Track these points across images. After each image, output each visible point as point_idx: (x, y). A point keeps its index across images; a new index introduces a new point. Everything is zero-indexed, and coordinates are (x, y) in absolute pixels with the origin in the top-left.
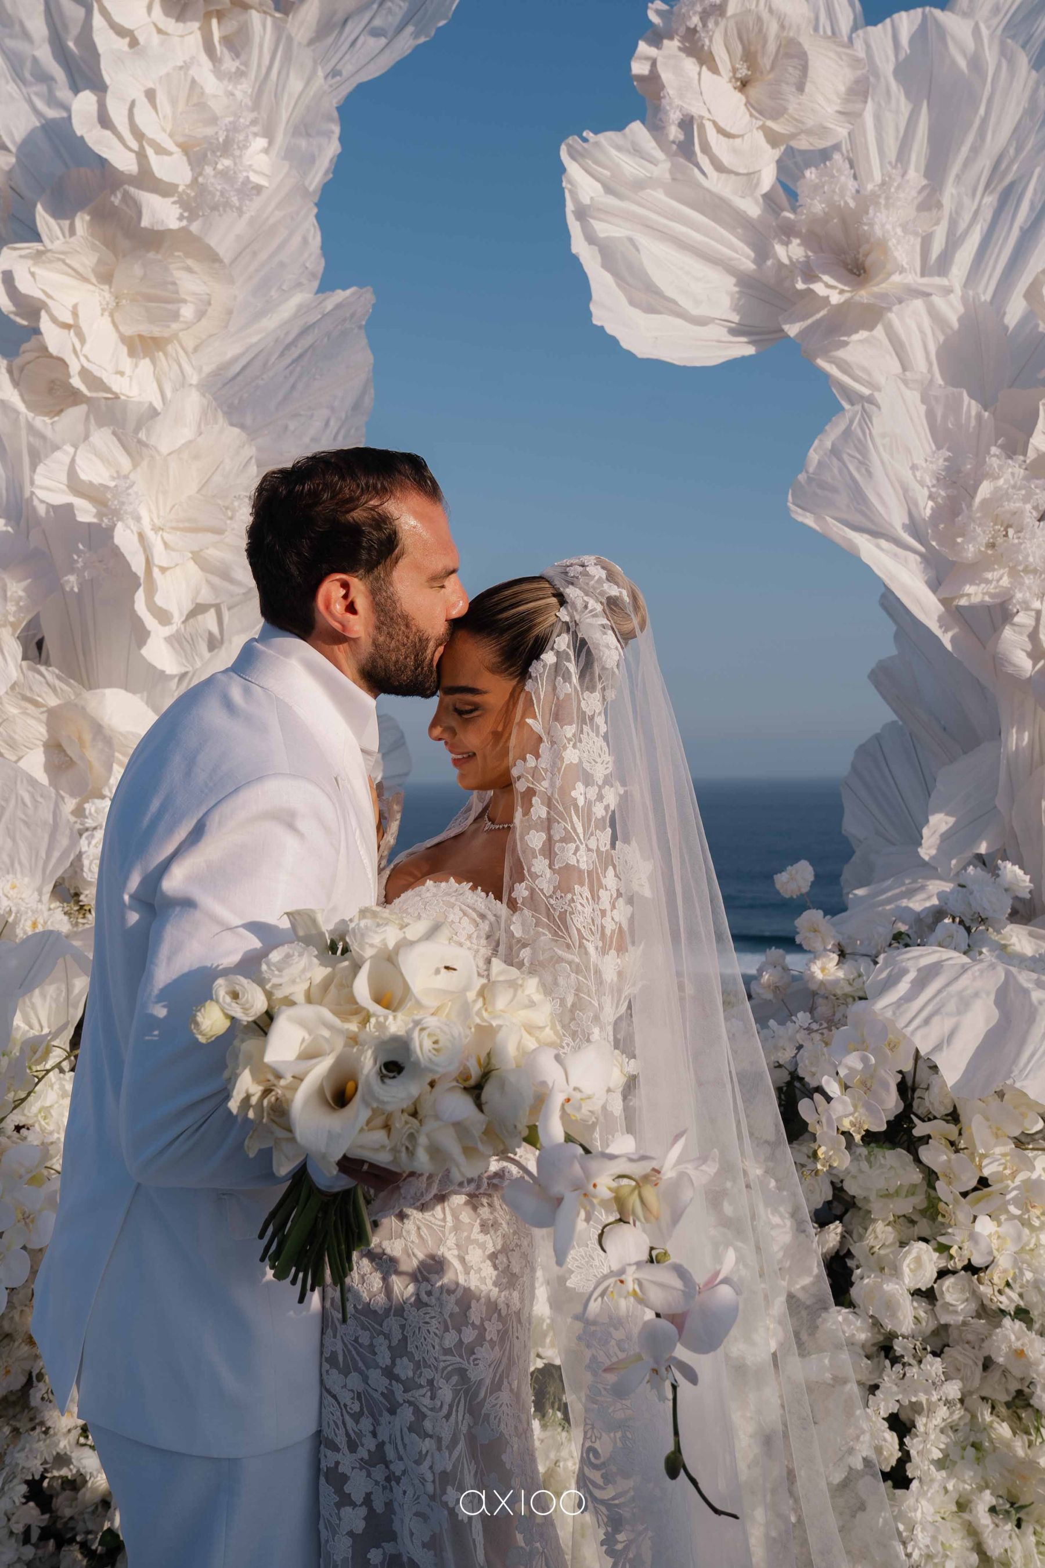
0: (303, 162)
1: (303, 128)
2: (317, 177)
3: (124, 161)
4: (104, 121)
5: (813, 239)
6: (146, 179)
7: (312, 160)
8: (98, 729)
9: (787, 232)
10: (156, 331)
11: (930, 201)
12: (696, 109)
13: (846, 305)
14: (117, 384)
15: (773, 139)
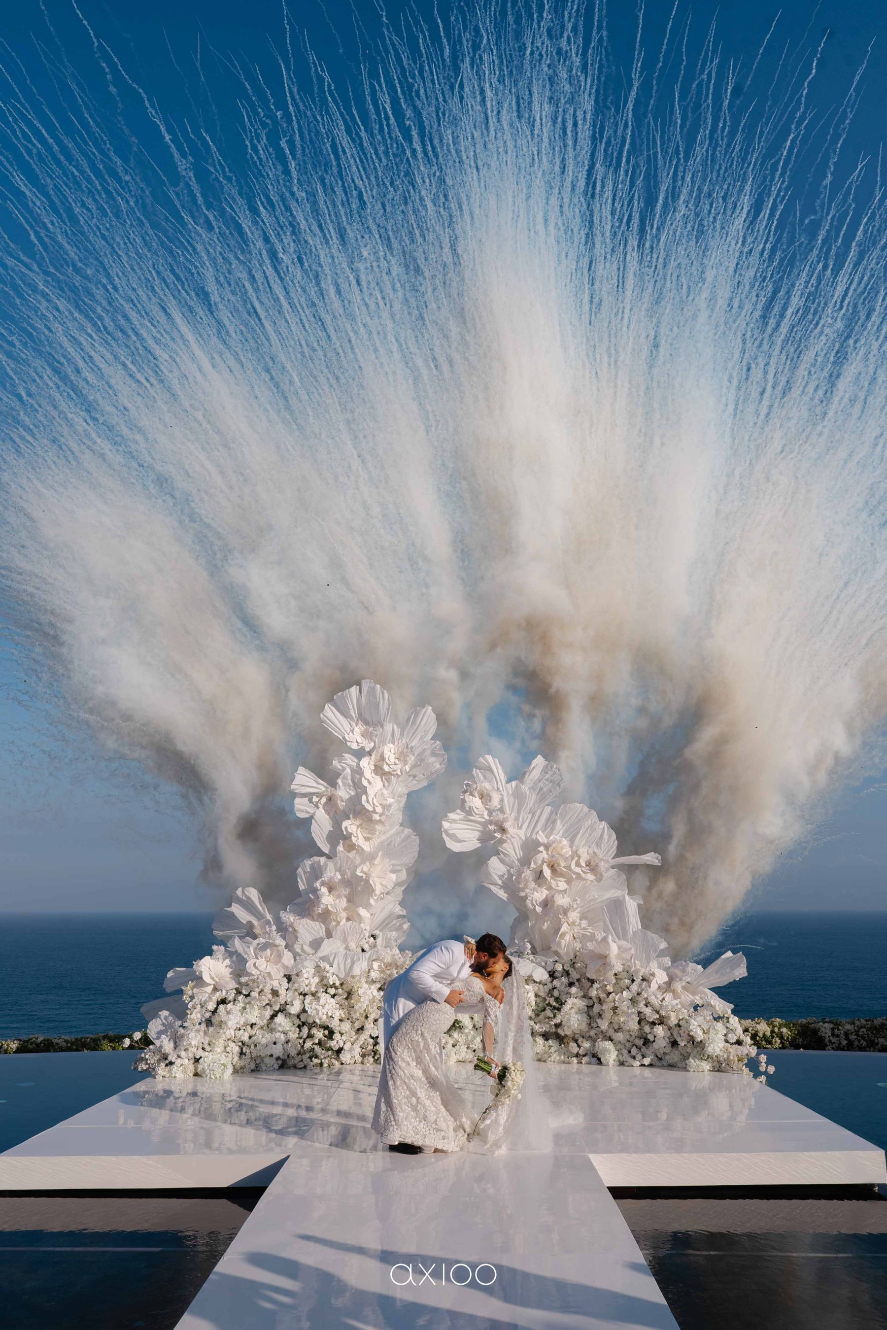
0: (399, 802)
1: (400, 796)
2: (402, 804)
3: (371, 809)
4: (368, 802)
5: (496, 824)
6: (374, 812)
7: (400, 802)
8: (359, 915)
9: (491, 822)
10: (370, 836)
11: (517, 819)
12: (472, 805)
13: (501, 838)
14: (363, 847)
15: (486, 809)
